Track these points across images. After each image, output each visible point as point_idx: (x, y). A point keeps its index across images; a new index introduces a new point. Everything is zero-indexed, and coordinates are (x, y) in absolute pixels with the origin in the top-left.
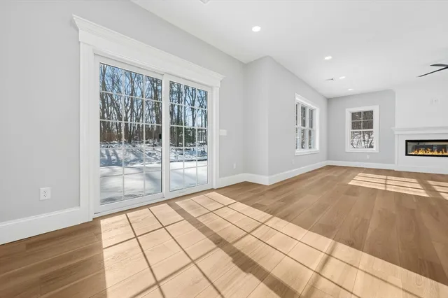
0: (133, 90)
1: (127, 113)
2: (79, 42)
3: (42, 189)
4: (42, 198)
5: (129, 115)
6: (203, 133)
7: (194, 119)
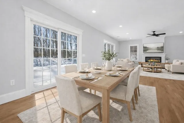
0: (47, 34)
1: (44, 44)
2: (25, 16)
3: (11, 81)
4: (11, 85)
5: (45, 45)
6: (75, 53)
7: (71, 47)
